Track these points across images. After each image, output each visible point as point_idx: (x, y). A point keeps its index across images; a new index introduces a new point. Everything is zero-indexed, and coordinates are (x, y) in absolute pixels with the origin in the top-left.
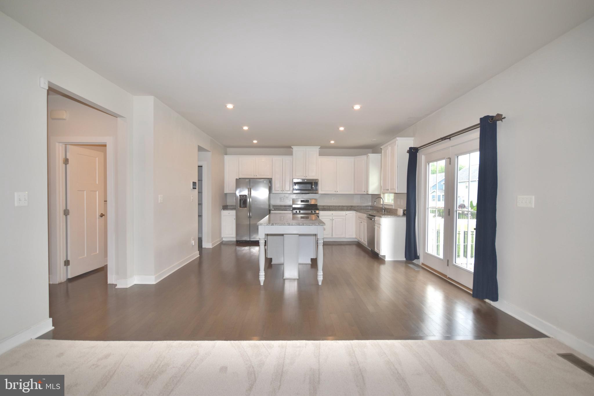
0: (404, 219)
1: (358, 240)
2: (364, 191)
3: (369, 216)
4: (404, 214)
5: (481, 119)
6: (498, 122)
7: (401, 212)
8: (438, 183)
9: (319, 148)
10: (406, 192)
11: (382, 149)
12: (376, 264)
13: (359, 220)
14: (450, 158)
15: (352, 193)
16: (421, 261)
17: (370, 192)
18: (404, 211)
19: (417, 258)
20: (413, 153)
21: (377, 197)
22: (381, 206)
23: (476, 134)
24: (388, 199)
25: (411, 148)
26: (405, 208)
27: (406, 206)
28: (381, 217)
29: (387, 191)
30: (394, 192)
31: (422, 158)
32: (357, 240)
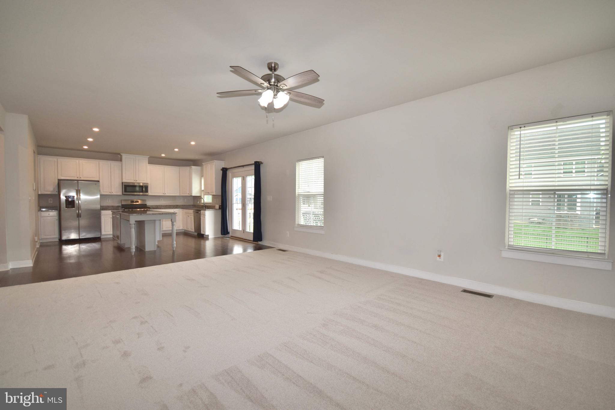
0: (220, 211)
1: (185, 230)
2: (188, 194)
3: (196, 211)
4: (220, 208)
5: (255, 162)
6: (261, 165)
7: (217, 207)
8: (239, 188)
9: (148, 158)
10: (221, 194)
11: (203, 165)
12: (202, 242)
13: (186, 215)
14: (244, 177)
15: (178, 194)
16: (231, 234)
17: (194, 194)
18: (219, 206)
19: (228, 233)
20: (225, 171)
21: (199, 198)
22: (203, 204)
23: (253, 167)
24: (207, 199)
25: (223, 168)
26: (221, 205)
27: (221, 203)
28: (205, 210)
29: (208, 194)
30: (212, 194)
31: (229, 174)
32: (183, 231)
